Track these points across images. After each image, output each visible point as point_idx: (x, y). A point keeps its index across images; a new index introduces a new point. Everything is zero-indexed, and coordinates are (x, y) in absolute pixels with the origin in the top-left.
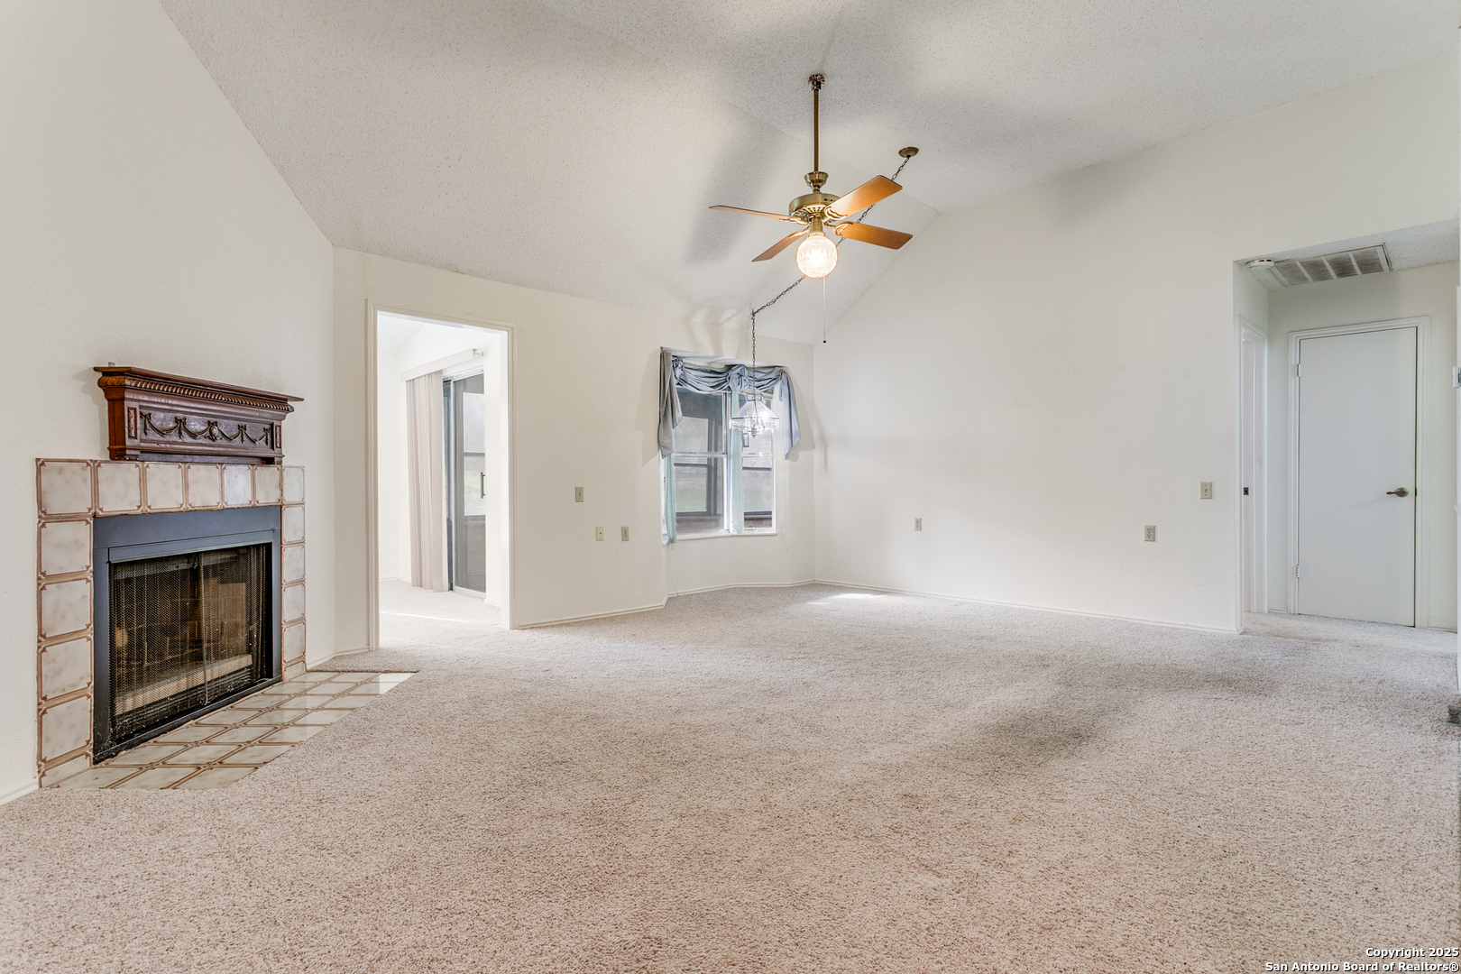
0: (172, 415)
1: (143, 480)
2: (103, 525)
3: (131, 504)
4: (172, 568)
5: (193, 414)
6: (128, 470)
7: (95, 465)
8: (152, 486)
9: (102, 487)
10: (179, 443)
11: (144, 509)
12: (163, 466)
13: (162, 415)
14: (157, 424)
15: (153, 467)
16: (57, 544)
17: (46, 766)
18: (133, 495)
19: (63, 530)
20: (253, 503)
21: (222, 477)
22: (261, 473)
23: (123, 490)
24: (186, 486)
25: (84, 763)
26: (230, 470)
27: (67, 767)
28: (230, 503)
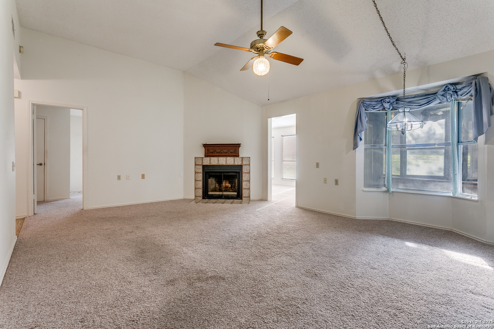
0: (213, 150)
1: (210, 160)
2: (204, 167)
4: (217, 174)
5: (218, 149)
6: (208, 159)
7: (202, 158)
8: (212, 161)
9: (203, 161)
11: (210, 164)
12: (214, 158)
13: (211, 150)
14: (210, 152)
15: (212, 158)
16: (197, 168)
17: (196, 196)
18: (209, 162)
19: (198, 167)
20: (234, 164)
21: (226, 159)
22: (236, 158)
23: (207, 161)
24: (218, 161)
25: (201, 198)
26: (228, 158)
27: (198, 198)
28: (228, 164)
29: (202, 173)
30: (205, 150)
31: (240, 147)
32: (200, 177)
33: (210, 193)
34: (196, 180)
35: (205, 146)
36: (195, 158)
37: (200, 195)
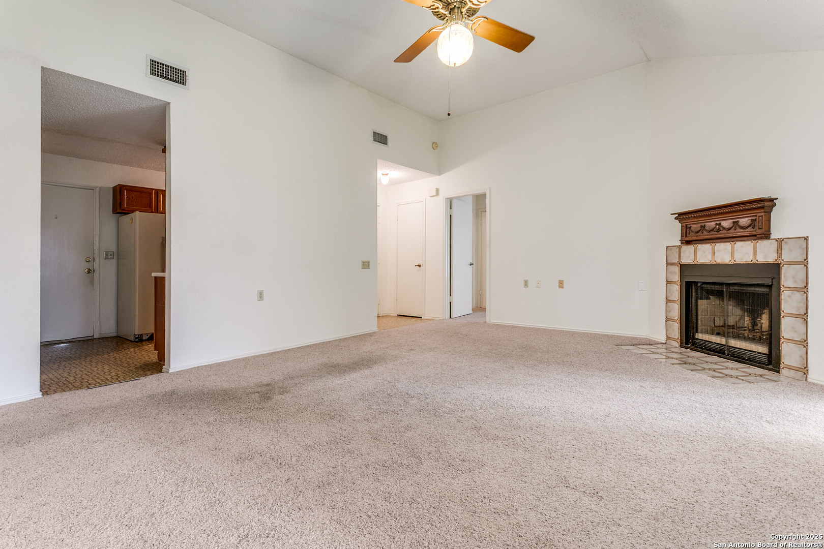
0: (699, 225)
1: (695, 252)
2: (684, 268)
3: (691, 260)
5: (708, 222)
6: (690, 248)
7: (680, 247)
8: (699, 253)
9: (682, 254)
10: (702, 236)
11: (696, 262)
12: (704, 245)
13: (694, 226)
14: (693, 230)
15: (700, 246)
16: (670, 272)
17: (668, 338)
18: (692, 257)
19: (672, 268)
20: (754, 261)
21: (733, 248)
22: (762, 244)
23: (689, 255)
24: (713, 253)
25: (677, 344)
26: (739, 244)
27: (672, 342)
28: (738, 261)
29: (679, 283)
30: (682, 226)
31: (774, 209)
32: (676, 292)
33: (699, 336)
34: (668, 301)
35: (681, 216)
36: (667, 247)
37: (675, 335)
